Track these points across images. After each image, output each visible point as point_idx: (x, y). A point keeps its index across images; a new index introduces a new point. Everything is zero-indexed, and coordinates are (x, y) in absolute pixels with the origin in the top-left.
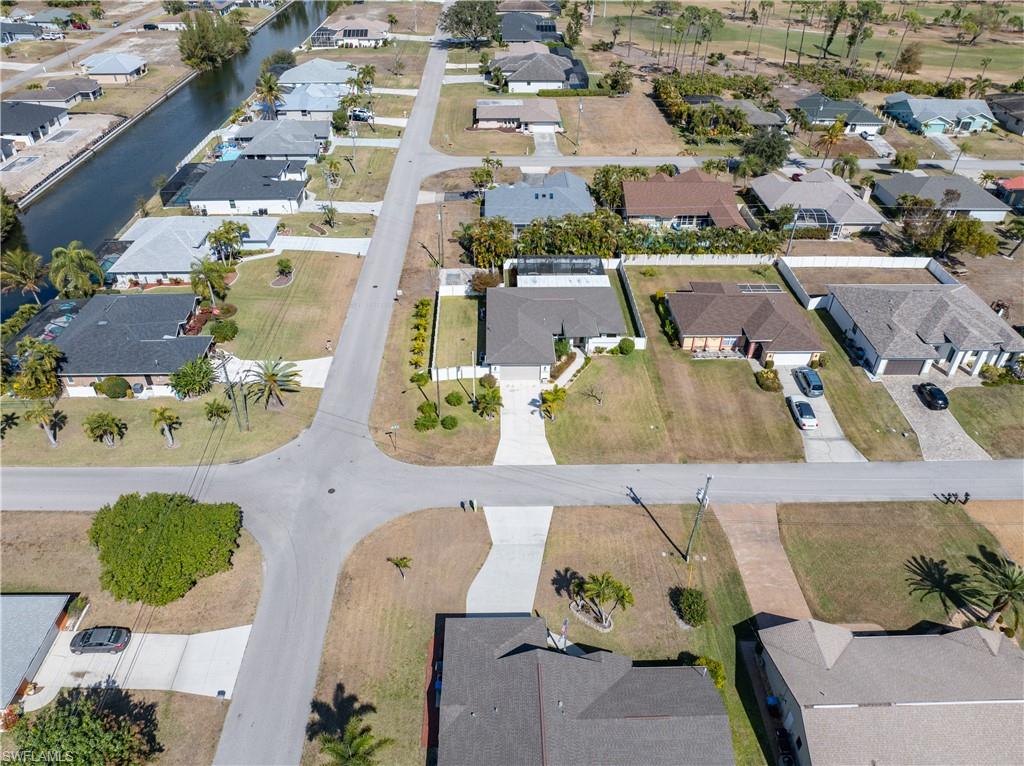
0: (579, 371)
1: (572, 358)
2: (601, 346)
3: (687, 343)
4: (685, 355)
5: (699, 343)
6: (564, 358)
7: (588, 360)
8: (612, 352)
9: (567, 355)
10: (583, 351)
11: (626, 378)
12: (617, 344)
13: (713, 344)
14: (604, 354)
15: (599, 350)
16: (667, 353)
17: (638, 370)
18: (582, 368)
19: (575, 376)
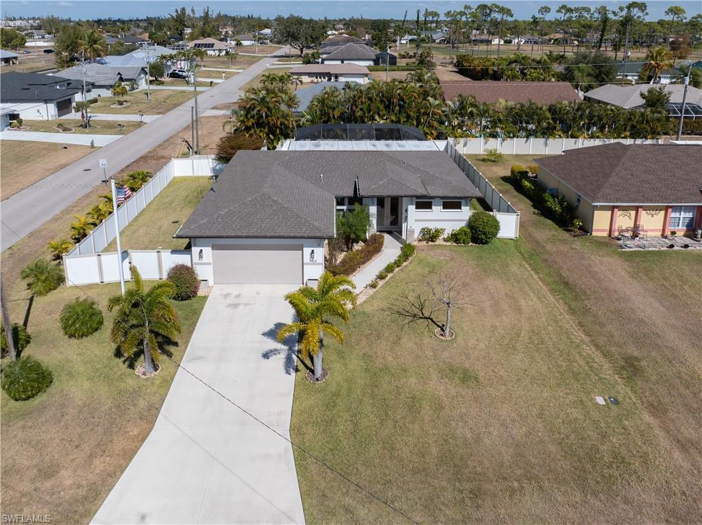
0: (389, 269)
1: (374, 247)
2: (432, 226)
3: (601, 222)
4: (600, 243)
5: (624, 221)
6: (358, 247)
7: (407, 251)
8: (455, 238)
9: (365, 241)
10: (398, 238)
11: (493, 283)
12: (463, 224)
13: (652, 223)
14: (439, 241)
15: (430, 236)
16: (564, 242)
17: (514, 268)
18: (398, 263)
19: (381, 277)
